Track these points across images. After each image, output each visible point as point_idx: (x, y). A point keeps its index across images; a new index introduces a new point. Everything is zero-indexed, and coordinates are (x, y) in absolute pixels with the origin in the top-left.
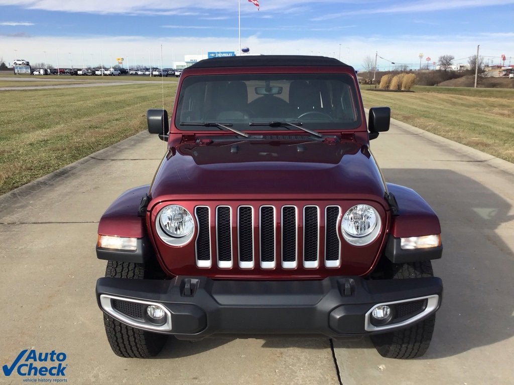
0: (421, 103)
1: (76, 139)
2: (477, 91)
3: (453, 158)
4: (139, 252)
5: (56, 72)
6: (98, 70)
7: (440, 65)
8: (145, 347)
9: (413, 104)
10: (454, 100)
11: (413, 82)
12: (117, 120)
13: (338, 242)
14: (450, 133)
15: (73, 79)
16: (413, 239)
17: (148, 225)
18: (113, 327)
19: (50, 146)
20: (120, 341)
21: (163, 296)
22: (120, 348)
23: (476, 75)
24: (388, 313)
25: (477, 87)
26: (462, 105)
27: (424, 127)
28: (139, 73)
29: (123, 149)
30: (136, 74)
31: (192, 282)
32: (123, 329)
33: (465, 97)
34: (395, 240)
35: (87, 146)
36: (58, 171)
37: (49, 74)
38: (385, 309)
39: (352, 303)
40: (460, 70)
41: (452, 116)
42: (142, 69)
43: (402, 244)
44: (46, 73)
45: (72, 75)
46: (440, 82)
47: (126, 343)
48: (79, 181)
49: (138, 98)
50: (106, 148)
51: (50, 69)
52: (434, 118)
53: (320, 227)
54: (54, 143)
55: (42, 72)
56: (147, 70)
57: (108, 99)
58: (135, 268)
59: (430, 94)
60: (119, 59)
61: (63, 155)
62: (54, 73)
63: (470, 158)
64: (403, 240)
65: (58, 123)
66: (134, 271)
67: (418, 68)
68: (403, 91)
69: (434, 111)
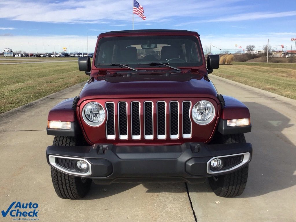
0: (237, 70)
1: (38, 88)
2: (268, 64)
3: (256, 96)
4: (72, 130)
5: (28, 56)
6: (52, 54)
7: (247, 51)
8: (76, 191)
9: (232, 70)
10: (256, 69)
11: (232, 60)
12: (62, 78)
13: (190, 123)
14: (254, 84)
15: (38, 59)
16: (234, 120)
17: (78, 115)
18: (57, 177)
19: (23, 91)
20: (61, 186)
21: (86, 154)
22: (61, 191)
23: (267, 56)
24: (220, 164)
25: (268, 62)
26: (260, 71)
27: (239, 81)
28: (76, 56)
29: (66, 93)
30: (74, 56)
31: (103, 147)
32: (62, 179)
33: (262, 67)
34: (223, 121)
35: (45, 91)
36: (27, 104)
37: (24, 57)
38: (219, 161)
39: (199, 156)
40: (258, 53)
41: (255, 76)
42: (77, 54)
43: (228, 124)
44: (22, 56)
45: (37, 57)
46: (247, 60)
47: (65, 188)
48: (39, 109)
49: (75, 68)
50: (56, 93)
51: (25, 54)
52: (244, 77)
53: (180, 115)
54: (25, 90)
55: (20, 55)
56: (81, 54)
57: (57, 68)
58: (70, 142)
59: (242, 66)
60: (64, 48)
61: (30, 96)
62: (27, 56)
63: (266, 96)
64: (228, 121)
65: (28, 80)
66: (69, 144)
67: (235, 53)
68: (226, 64)
69: (244, 74)
